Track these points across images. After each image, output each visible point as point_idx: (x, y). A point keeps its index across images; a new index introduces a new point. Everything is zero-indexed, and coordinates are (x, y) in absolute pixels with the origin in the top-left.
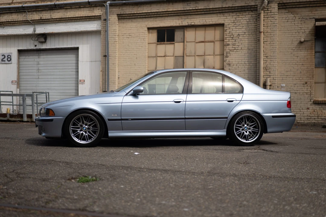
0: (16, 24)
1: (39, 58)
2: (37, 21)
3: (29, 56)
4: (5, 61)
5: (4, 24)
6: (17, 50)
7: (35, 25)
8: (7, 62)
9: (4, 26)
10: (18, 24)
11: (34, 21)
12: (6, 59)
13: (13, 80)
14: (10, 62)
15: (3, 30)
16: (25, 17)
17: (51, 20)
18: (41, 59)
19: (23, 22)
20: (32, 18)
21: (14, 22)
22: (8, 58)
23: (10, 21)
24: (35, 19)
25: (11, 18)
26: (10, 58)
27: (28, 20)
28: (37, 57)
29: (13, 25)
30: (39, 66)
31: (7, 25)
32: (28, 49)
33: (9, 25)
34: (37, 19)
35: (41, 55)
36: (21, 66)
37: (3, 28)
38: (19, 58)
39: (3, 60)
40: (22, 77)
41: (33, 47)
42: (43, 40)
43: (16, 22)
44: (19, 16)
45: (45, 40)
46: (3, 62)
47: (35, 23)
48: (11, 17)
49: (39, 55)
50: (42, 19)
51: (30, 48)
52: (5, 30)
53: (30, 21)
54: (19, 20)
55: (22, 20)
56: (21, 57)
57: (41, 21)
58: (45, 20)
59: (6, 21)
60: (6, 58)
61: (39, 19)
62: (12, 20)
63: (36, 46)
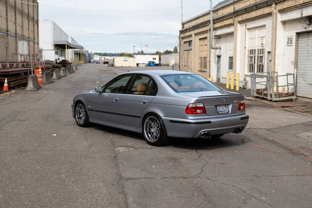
0: (292, 10)
1: (309, 40)
2: (302, 5)
3: (303, 38)
4: (289, 43)
5: (286, 10)
6: (295, 33)
7: (302, 9)
8: (290, 44)
9: (286, 12)
10: (293, 9)
11: (301, 5)
12: (289, 42)
13: (293, 61)
14: (291, 45)
15: (286, 16)
16: (295, 3)
17: (310, 3)
18: (310, 41)
19: (295, 7)
20: (299, 3)
21: (290, 8)
22: (291, 40)
23: (288, 7)
24: (301, 3)
25: (288, 5)
26: (291, 41)
27: (297, 5)
28: (307, 39)
29: (291, 11)
30: (309, 47)
31: (287, 11)
32: (301, 31)
33: (289, 10)
34: (302, 3)
35: (310, 37)
36: (299, 48)
37: (286, 13)
38: (297, 40)
39: (288, 42)
40: (299, 58)
41: (304, 30)
42: (308, 22)
43: (292, 8)
44: (293, 2)
45: (310, 22)
46: (288, 45)
47: (302, 7)
48: (289, 3)
49: (309, 37)
50: (304, 2)
51: (302, 31)
52: (288, 15)
53: (299, 6)
54: (292, 6)
55: (294, 5)
56: (299, 40)
57: (304, 4)
58: (307, 4)
59: (286, 7)
60: (290, 40)
61: (303, 2)
62: (289, 7)
63: (306, 28)
